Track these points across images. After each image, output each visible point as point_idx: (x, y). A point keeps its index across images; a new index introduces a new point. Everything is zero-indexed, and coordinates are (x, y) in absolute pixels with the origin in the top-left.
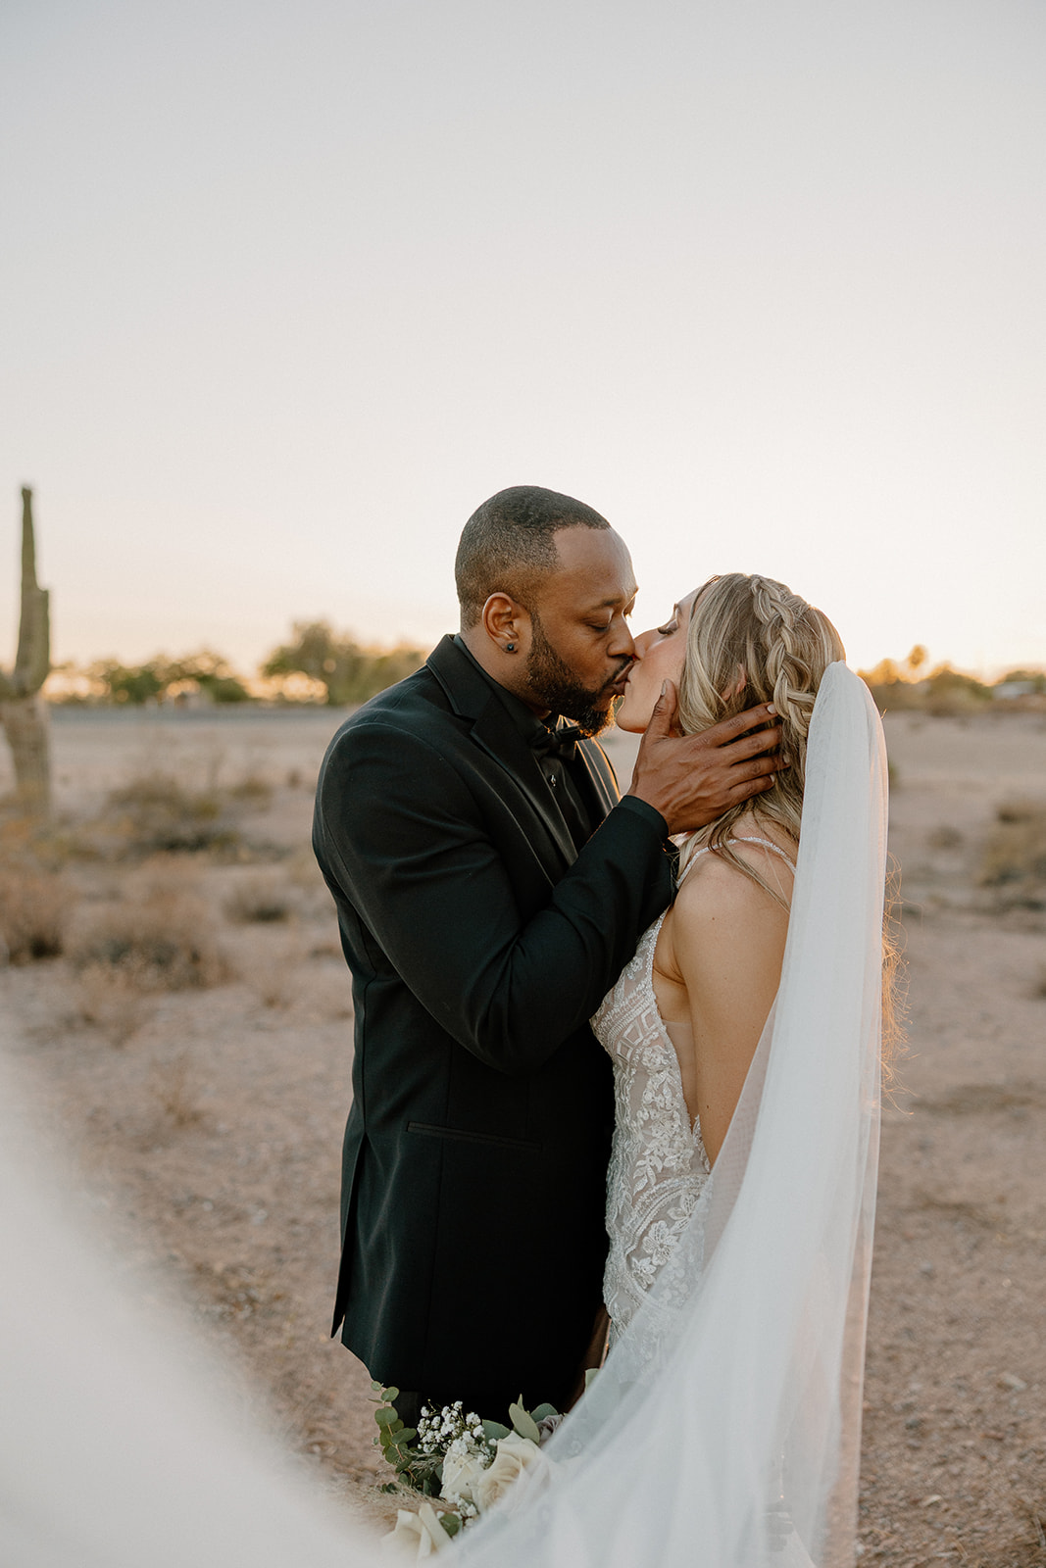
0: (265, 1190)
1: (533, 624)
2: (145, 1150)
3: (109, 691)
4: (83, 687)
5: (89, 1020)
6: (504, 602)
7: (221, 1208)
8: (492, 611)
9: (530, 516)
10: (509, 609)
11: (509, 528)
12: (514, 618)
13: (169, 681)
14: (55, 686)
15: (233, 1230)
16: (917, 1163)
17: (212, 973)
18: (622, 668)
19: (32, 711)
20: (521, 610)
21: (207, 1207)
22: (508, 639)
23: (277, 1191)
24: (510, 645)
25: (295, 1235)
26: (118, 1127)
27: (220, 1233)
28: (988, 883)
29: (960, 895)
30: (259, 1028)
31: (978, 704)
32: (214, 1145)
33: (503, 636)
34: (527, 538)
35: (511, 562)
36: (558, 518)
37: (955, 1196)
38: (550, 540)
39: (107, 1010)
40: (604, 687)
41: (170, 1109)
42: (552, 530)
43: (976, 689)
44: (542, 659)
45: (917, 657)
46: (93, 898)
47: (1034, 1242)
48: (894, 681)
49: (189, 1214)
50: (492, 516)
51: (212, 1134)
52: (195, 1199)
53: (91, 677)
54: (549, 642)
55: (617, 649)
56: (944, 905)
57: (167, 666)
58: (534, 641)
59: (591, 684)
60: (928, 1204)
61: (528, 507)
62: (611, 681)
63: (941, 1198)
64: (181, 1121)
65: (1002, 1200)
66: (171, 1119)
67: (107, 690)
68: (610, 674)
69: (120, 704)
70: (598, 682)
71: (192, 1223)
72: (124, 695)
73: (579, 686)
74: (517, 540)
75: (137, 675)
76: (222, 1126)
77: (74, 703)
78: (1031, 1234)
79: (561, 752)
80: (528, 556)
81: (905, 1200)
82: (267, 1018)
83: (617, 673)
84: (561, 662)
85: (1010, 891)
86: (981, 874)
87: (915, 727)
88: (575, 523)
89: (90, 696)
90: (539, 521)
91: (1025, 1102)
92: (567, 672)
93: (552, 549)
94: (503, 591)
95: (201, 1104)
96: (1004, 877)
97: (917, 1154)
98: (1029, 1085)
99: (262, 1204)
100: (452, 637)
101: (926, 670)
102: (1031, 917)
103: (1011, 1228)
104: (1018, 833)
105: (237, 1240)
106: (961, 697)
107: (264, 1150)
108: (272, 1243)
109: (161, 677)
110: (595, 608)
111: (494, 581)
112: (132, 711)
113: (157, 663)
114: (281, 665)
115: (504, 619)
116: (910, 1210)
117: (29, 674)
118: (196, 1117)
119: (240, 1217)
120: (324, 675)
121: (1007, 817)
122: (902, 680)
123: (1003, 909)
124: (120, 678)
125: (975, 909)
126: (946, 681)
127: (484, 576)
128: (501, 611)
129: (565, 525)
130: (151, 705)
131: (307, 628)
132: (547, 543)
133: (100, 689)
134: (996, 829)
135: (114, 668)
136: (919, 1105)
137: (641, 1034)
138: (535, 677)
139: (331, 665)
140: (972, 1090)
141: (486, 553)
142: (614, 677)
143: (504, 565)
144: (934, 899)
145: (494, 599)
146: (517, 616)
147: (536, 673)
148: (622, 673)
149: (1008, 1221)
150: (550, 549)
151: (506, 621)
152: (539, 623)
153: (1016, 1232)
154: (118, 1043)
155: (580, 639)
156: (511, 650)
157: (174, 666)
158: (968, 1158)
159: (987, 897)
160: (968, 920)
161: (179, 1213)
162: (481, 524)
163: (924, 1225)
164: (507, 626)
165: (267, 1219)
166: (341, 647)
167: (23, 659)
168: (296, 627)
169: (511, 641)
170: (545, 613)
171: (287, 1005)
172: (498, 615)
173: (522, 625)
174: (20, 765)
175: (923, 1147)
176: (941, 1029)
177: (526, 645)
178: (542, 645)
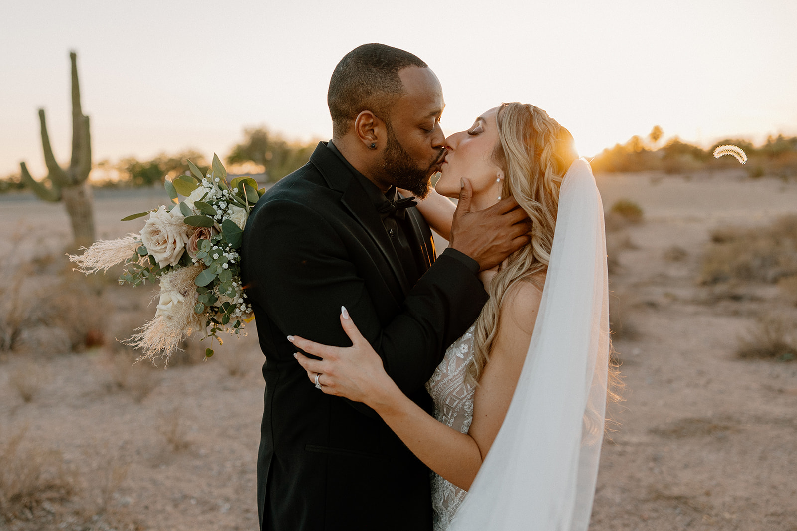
0: (229, 491)
1: (387, 129)
2: (155, 466)
3: (131, 178)
4: (115, 176)
5: (120, 386)
6: (369, 116)
7: (202, 502)
8: (362, 122)
9: (382, 62)
10: (371, 121)
11: (370, 70)
12: (375, 126)
13: (168, 170)
14: (96, 176)
15: (209, 516)
16: (651, 469)
17: (197, 354)
18: (441, 154)
19: (81, 193)
20: (379, 121)
21: (193, 502)
22: (371, 141)
23: (237, 492)
24: (373, 144)
25: (248, 519)
26: (139, 453)
27: (200, 518)
28: (704, 283)
29: (685, 292)
30: (226, 389)
31: (698, 164)
32: (198, 463)
33: (368, 139)
34: (382, 75)
35: (372, 91)
36: (399, 62)
37: (676, 491)
38: (397, 76)
39: (132, 379)
40: (431, 166)
41: (170, 441)
42: (397, 70)
43: (697, 153)
44: (393, 152)
45: (656, 135)
46: (122, 309)
47: (729, 521)
48: (639, 150)
49: (182, 506)
50: (356, 63)
51: (196, 456)
52: (185, 497)
53: (120, 169)
54: (398, 141)
55: (437, 142)
56: (675, 299)
57: (166, 160)
58: (388, 140)
59: (423, 165)
60: (658, 496)
61: (379, 56)
62: (435, 162)
63: (667, 493)
64: (177, 448)
65: (708, 494)
66: (171, 448)
67: (130, 177)
68: (435, 158)
69: (138, 186)
70: (427, 163)
71: (184, 512)
72: (140, 181)
73: (415, 167)
74: (376, 77)
75: (148, 167)
76: (203, 451)
77: (110, 186)
78: (727, 515)
79: (397, 214)
80: (384, 87)
81: (643, 494)
82: (231, 383)
83: (438, 157)
84: (405, 153)
85: (720, 288)
86: (700, 278)
87: (655, 181)
88: (409, 64)
89: (120, 181)
90: (388, 65)
91: (726, 428)
92: (409, 159)
93: (399, 81)
94: (367, 110)
95: (190, 437)
96: (716, 279)
97: (651, 464)
98: (729, 418)
99: (227, 499)
100: (326, 143)
101: (663, 142)
102: (734, 306)
103: (713, 512)
104: (725, 249)
105: (211, 522)
106: (687, 159)
107: (228, 466)
108: (233, 524)
109: (163, 167)
110: (426, 118)
111: (360, 104)
112: (145, 190)
113: (160, 159)
114: (238, 156)
115: (367, 128)
116: (645, 501)
117: (79, 169)
118: (186, 446)
119: (214, 508)
120: (265, 162)
121: (718, 239)
122: (646, 149)
123: (713, 301)
124: (138, 169)
125: (696, 302)
126: (677, 149)
127: (354, 101)
128: (367, 123)
129: (404, 66)
130: (157, 186)
131: (253, 132)
132: (395, 78)
133: (126, 176)
134: (710, 246)
135: (133, 163)
136: (654, 432)
137: (465, 392)
138: (388, 164)
139: (269, 156)
140: (690, 421)
141: (355, 86)
142: (437, 160)
143: (368, 93)
144: (667, 295)
145: (363, 115)
146: (377, 125)
147: (389, 160)
148: (442, 157)
149: (712, 508)
150: (397, 82)
151: (369, 129)
152: (392, 129)
153: (717, 515)
154: (139, 400)
155: (417, 138)
156: (373, 147)
157: (171, 160)
158: (686, 466)
159: (704, 293)
160: (691, 309)
161: (176, 506)
162: (350, 68)
163: (656, 510)
164: (369, 132)
165: (230, 509)
166: (276, 143)
167: (75, 160)
168: (246, 132)
169: (373, 142)
170: (396, 123)
171: (243, 375)
172: (364, 126)
173: (380, 132)
174: (76, 227)
175: (655, 459)
176: (670, 381)
177: (383, 143)
178: (393, 143)
